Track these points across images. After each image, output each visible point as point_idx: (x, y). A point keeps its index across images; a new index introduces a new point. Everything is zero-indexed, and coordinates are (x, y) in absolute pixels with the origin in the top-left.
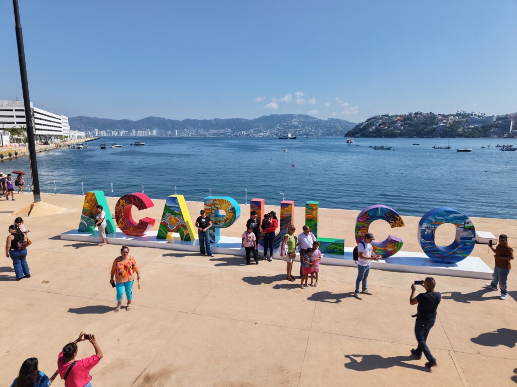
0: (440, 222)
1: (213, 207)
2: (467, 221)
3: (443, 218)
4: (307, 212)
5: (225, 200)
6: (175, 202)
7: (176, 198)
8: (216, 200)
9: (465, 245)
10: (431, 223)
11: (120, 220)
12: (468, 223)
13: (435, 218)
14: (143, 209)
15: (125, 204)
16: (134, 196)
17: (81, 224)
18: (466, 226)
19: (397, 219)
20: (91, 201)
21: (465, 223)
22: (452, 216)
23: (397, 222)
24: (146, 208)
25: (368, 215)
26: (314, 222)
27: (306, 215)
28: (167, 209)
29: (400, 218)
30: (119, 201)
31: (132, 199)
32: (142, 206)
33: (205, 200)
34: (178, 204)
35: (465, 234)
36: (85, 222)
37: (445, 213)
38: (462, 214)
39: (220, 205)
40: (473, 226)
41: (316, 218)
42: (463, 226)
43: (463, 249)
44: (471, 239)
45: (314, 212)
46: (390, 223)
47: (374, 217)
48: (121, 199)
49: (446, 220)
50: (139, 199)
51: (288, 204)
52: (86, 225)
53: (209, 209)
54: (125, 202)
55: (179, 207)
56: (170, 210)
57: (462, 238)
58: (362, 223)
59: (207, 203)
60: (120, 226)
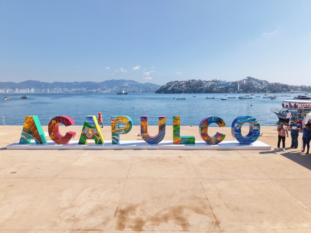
0: (243, 123)
1: (117, 122)
2: (256, 121)
3: (244, 120)
4: (174, 121)
5: (125, 117)
6: (91, 120)
7: (92, 117)
8: (119, 117)
9: (256, 134)
10: (239, 123)
11: (52, 134)
13: (241, 121)
14: (69, 125)
15: (55, 123)
16: (63, 117)
17: (22, 138)
18: (256, 124)
19: (222, 122)
20: (30, 122)
21: (255, 122)
22: (249, 119)
23: (222, 124)
24: (71, 124)
25: (207, 121)
26: (178, 127)
27: (173, 123)
28: (85, 124)
29: (224, 121)
30: (51, 121)
31: (61, 120)
32: (67, 123)
33: (111, 118)
34: (94, 121)
35: (255, 128)
36: (25, 137)
37: (245, 118)
38: (254, 118)
39: (122, 120)
40: (259, 124)
41: (179, 125)
42: (254, 124)
43: (254, 136)
44: (258, 130)
45: (178, 121)
46: (218, 125)
47: (210, 122)
48: (53, 119)
49: (246, 121)
50: (66, 119)
51: (163, 118)
53: (114, 123)
54: (56, 121)
55: (95, 123)
56: (88, 125)
57: (254, 130)
58: (204, 126)
59: (113, 119)
60: (52, 137)
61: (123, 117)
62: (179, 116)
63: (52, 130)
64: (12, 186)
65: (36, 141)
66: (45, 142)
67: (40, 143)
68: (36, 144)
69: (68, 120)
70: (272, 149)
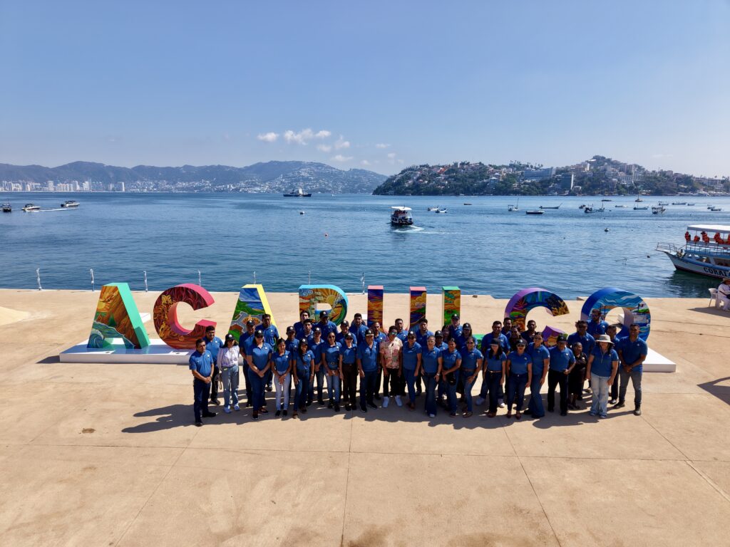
0: (611, 306)
1: (313, 300)
2: (641, 304)
3: (614, 301)
4: (446, 301)
5: (331, 290)
6: (253, 295)
7: (256, 289)
8: (317, 290)
11: (163, 326)
12: (642, 306)
13: (605, 302)
14: (202, 307)
15: (170, 301)
16: (187, 289)
17: (92, 336)
18: (641, 309)
19: (560, 305)
20: (111, 299)
21: (639, 305)
22: (624, 298)
23: (560, 309)
24: (207, 306)
25: (526, 302)
27: (445, 305)
28: (240, 305)
29: (564, 304)
30: (160, 297)
31: (184, 294)
32: (198, 302)
33: (300, 290)
34: (260, 299)
35: (638, 319)
36: (99, 333)
37: (617, 295)
38: (637, 295)
39: (324, 296)
40: (648, 310)
41: (459, 308)
42: (636, 310)
44: (645, 325)
45: (456, 301)
46: (551, 310)
47: (535, 303)
48: (164, 294)
49: (617, 304)
50: (193, 292)
51: (420, 293)
52: (102, 337)
53: (306, 304)
54: (172, 298)
55: (261, 303)
56: (246, 307)
58: (517, 313)
59: (304, 294)
60: (162, 335)
61: (327, 290)
62: (456, 288)
63: (163, 317)
64: (91, 468)
65: (125, 341)
66: (146, 344)
67: (135, 348)
68: (125, 349)
69: (199, 295)
70: (677, 371)
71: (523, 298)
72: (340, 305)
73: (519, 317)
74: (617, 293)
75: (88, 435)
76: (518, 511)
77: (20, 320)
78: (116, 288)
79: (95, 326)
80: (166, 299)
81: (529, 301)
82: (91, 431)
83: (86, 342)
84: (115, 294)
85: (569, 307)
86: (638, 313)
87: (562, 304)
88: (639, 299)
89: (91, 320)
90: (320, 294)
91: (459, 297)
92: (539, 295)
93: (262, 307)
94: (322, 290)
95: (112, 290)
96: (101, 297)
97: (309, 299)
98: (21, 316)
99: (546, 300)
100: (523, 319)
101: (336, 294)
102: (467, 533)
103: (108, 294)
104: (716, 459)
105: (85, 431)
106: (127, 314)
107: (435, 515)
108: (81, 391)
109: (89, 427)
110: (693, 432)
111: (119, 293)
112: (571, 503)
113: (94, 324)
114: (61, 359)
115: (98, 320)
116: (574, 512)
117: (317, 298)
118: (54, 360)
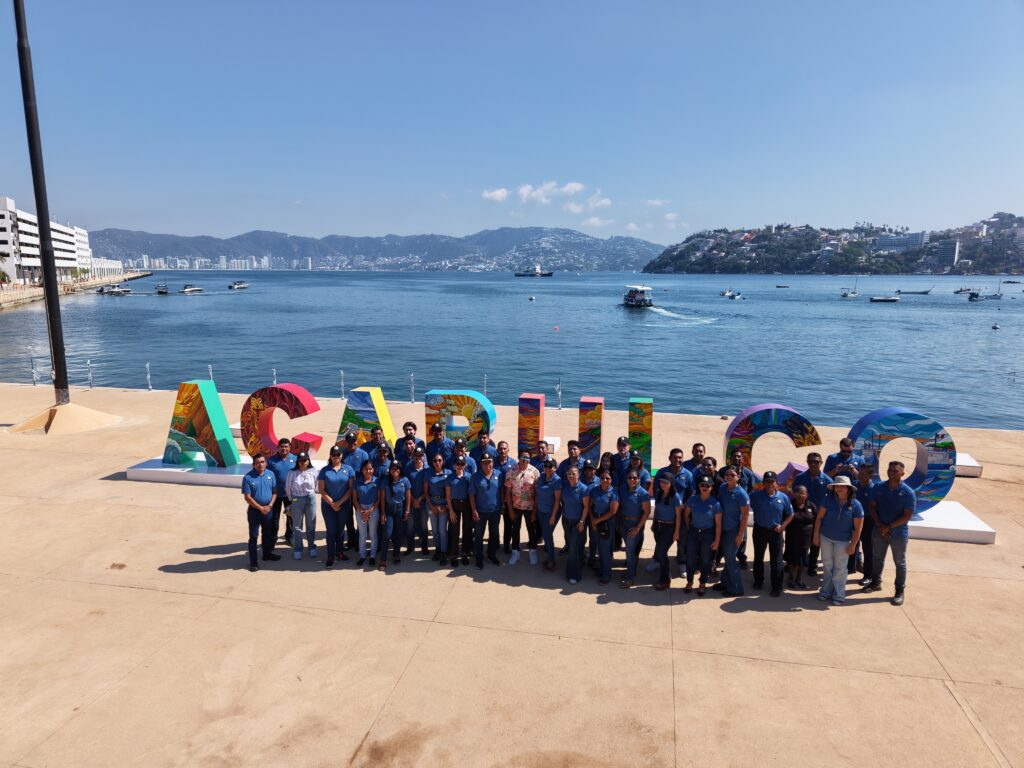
0: (890, 436)
1: (443, 410)
2: (940, 433)
3: (895, 428)
4: (631, 418)
5: (468, 398)
6: (365, 401)
7: (368, 393)
8: (449, 397)
9: (937, 479)
10: (872, 436)
11: (252, 439)
12: (943, 436)
13: (881, 429)
14: (300, 415)
15: (261, 406)
16: (282, 390)
17: (169, 448)
18: (939, 442)
19: (807, 431)
20: (190, 400)
21: (937, 436)
22: (912, 424)
23: (807, 436)
24: (306, 413)
25: (752, 424)
26: (645, 439)
27: (630, 424)
28: (349, 415)
29: (813, 428)
30: (249, 400)
31: (278, 397)
32: (296, 410)
33: (427, 397)
34: (373, 407)
35: (937, 458)
36: (176, 444)
37: (900, 418)
38: (932, 420)
39: (458, 406)
40: (952, 443)
41: (650, 431)
42: (933, 443)
43: (931, 486)
44: (947, 467)
45: (647, 418)
46: (792, 438)
47: (764, 428)
48: (254, 395)
49: (902, 432)
50: (290, 395)
51: (593, 405)
52: (180, 449)
53: (435, 415)
54: (263, 403)
55: (375, 412)
56: (356, 418)
57: (932, 467)
58: (739, 440)
59: (432, 402)
60: (251, 451)
61: (462, 397)
62: (649, 401)
63: (254, 427)
64: (100, 613)
65: (206, 456)
66: (234, 462)
67: (219, 466)
68: (207, 467)
69: (297, 400)
70: (998, 542)
71: (749, 418)
72: (480, 419)
73: (742, 446)
74: (900, 415)
75: (116, 571)
76: (635, 726)
77: (108, 425)
78: (196, 387)
79: (171, 435)
80: (256, 403)
81: (757, 422)
82: (121, 566)
83: (161, 457)
84: (195, 395)
85: (821, 435)
86: (936, 448)
87: (809, 429)
88: (936, 427)
89: (168, 429)
90: (452, 402)
91: (650, 414)
92: (773, 415)
93: (377, 418)
94: (455, 397)
95: (191, 388)
96: (178, 398)
97: (439, 409)
98: (113, 420)
99: (785, 422)
100: (747, 450)
101: (474, 402)
102: (543, 749)
103: (186, 394)
104: (999, 683)
105: (114, 566)
106: (208, 421)
107: (510, 719)
108: (134, 516)
109: (119, 562)
110: (979, 638)
111: (199, 393)
112: (723, 724)
113: (170, 433)
114: (128, 476)
115: (175, 428)
116: (722, 737)
117: (449, 407)
118: (121, 476)
